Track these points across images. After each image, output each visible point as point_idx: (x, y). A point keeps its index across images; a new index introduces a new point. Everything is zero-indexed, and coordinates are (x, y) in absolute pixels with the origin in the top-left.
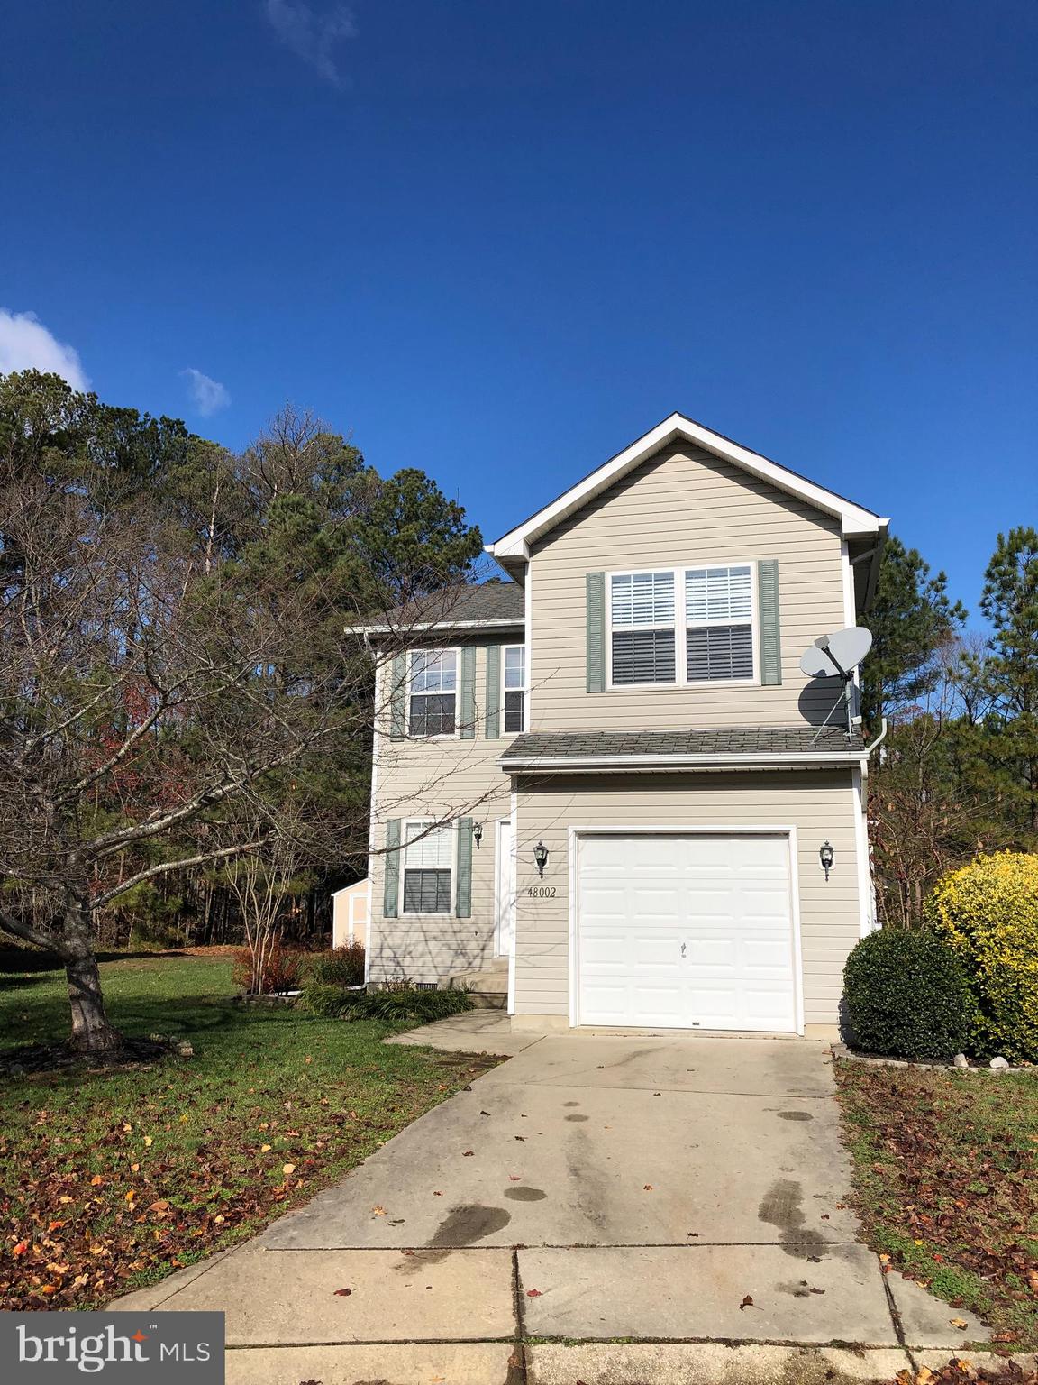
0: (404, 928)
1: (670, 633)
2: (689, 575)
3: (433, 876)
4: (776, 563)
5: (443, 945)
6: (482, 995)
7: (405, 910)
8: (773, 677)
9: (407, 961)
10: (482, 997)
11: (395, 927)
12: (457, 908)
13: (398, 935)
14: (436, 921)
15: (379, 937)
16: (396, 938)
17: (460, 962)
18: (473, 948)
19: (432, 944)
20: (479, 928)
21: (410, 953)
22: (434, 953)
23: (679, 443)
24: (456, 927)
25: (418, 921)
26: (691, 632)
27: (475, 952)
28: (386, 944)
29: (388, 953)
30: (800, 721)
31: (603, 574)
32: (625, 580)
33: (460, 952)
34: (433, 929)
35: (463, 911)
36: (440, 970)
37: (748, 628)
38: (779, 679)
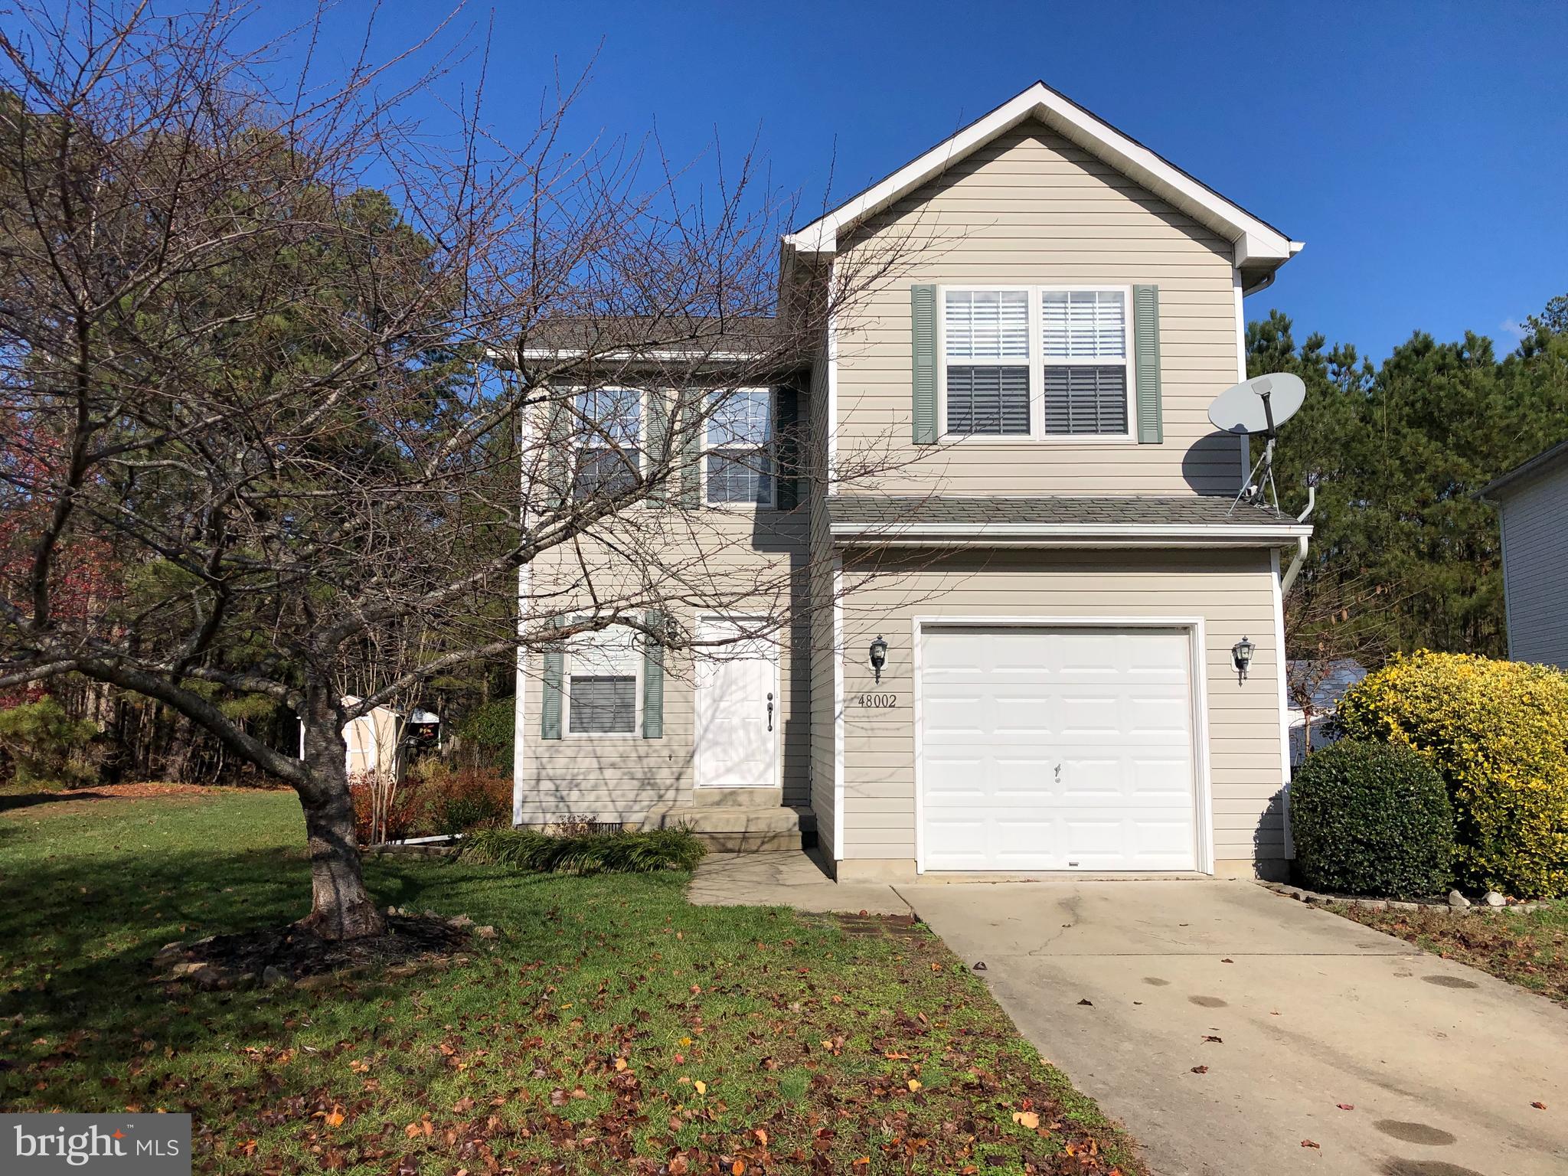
0: (570, 752)
1: (1024, 371)
2: (1048, 299)
3: (607, 685)
4: (1154, 291)
5: (625, 774)
6: (712, 836)
7: (572, 730)
8: (1152, 433)
9: (574, 795)
10: (713, 838)
11: (557, 751)
12: (644, 726)
13: (561, 762)
14: (613, 743)
15: (534, 764)
16: (559, 765)
17: (648, 795)
18: (664, 776)
19: (609, 773)
20: (673, 751)
21: (577, 785)
22: (612, 784)
23: (1035, 125)
24: (642, 751)
25: (589, 743)
26: (1051, 372)
27: (668, 782)
28: (544, 773)
29: (546, 785)
30: (1182, 489)
31: (934, 287)
32: (965, 297)
33: (647, 782)
34: (610, 753)
35: (652, 730)
36: (620, 805)
37: (1121, 370)
38: (1160, 436)
